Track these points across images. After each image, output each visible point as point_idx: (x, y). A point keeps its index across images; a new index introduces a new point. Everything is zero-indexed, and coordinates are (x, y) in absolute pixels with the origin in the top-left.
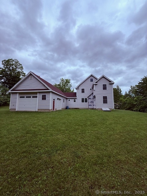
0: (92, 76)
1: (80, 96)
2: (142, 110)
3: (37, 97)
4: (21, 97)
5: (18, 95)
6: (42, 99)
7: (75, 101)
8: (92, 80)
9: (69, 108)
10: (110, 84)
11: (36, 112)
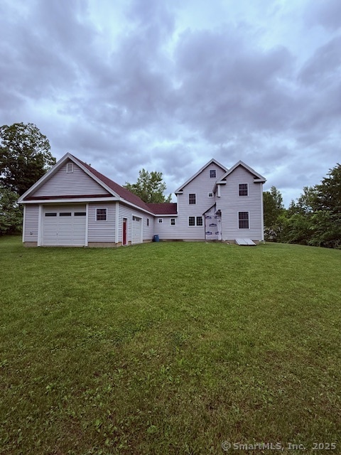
0: (213, 162)
1: (185, 211)
2: (329, 243)
3: (84, 214)
4: (47, 215)
5: (40, 208)
6: (98, 219)
7: (173, 224)
8: (213, 175)
9: (161, 241)
10: (255, 183)
11: (83, 248)
